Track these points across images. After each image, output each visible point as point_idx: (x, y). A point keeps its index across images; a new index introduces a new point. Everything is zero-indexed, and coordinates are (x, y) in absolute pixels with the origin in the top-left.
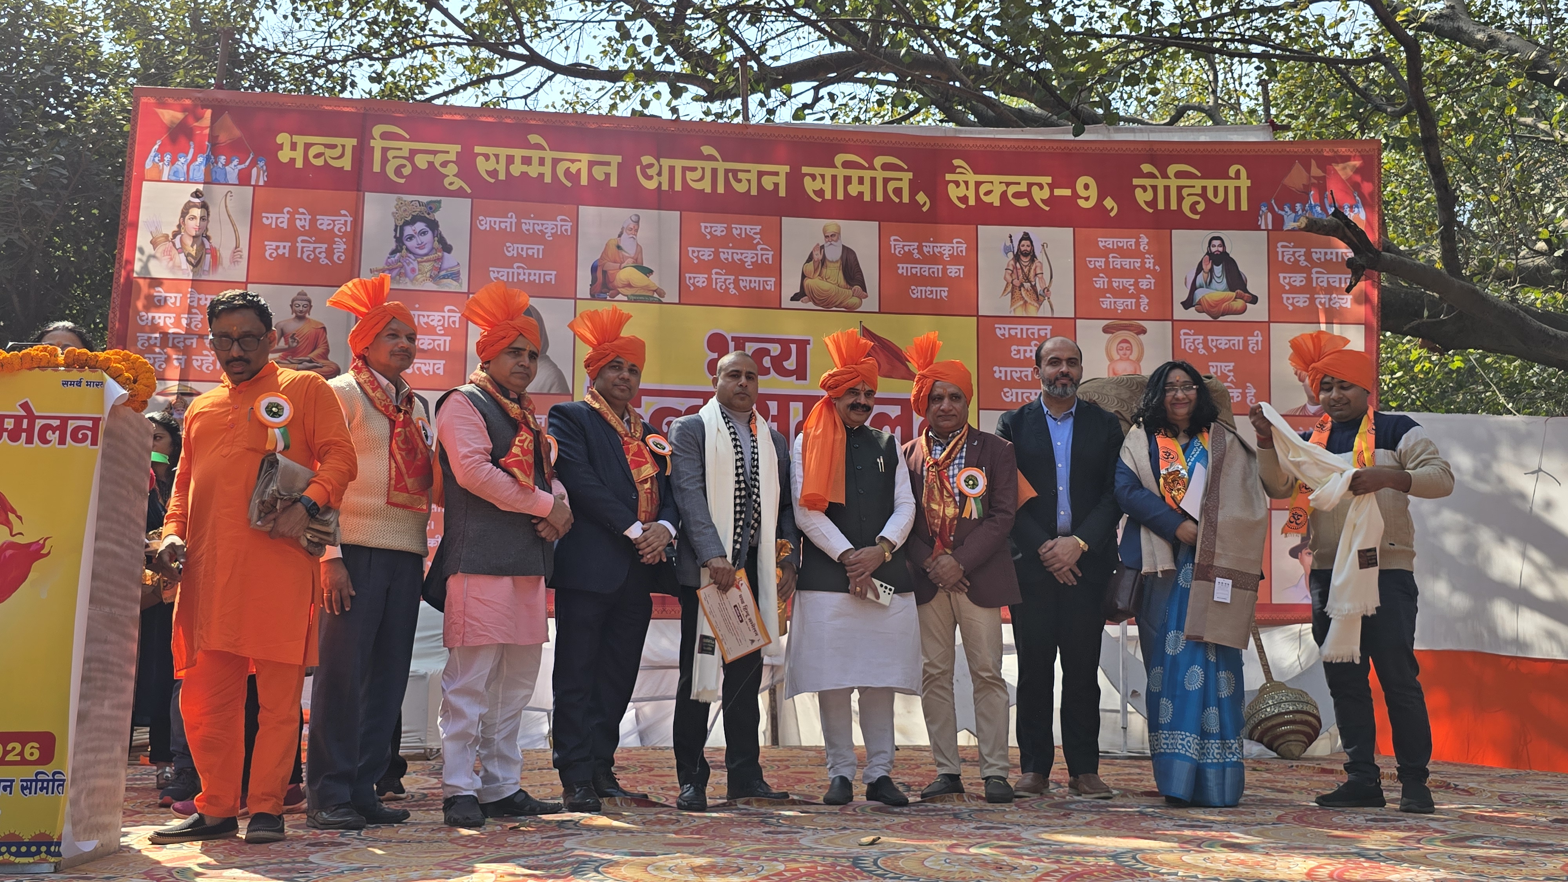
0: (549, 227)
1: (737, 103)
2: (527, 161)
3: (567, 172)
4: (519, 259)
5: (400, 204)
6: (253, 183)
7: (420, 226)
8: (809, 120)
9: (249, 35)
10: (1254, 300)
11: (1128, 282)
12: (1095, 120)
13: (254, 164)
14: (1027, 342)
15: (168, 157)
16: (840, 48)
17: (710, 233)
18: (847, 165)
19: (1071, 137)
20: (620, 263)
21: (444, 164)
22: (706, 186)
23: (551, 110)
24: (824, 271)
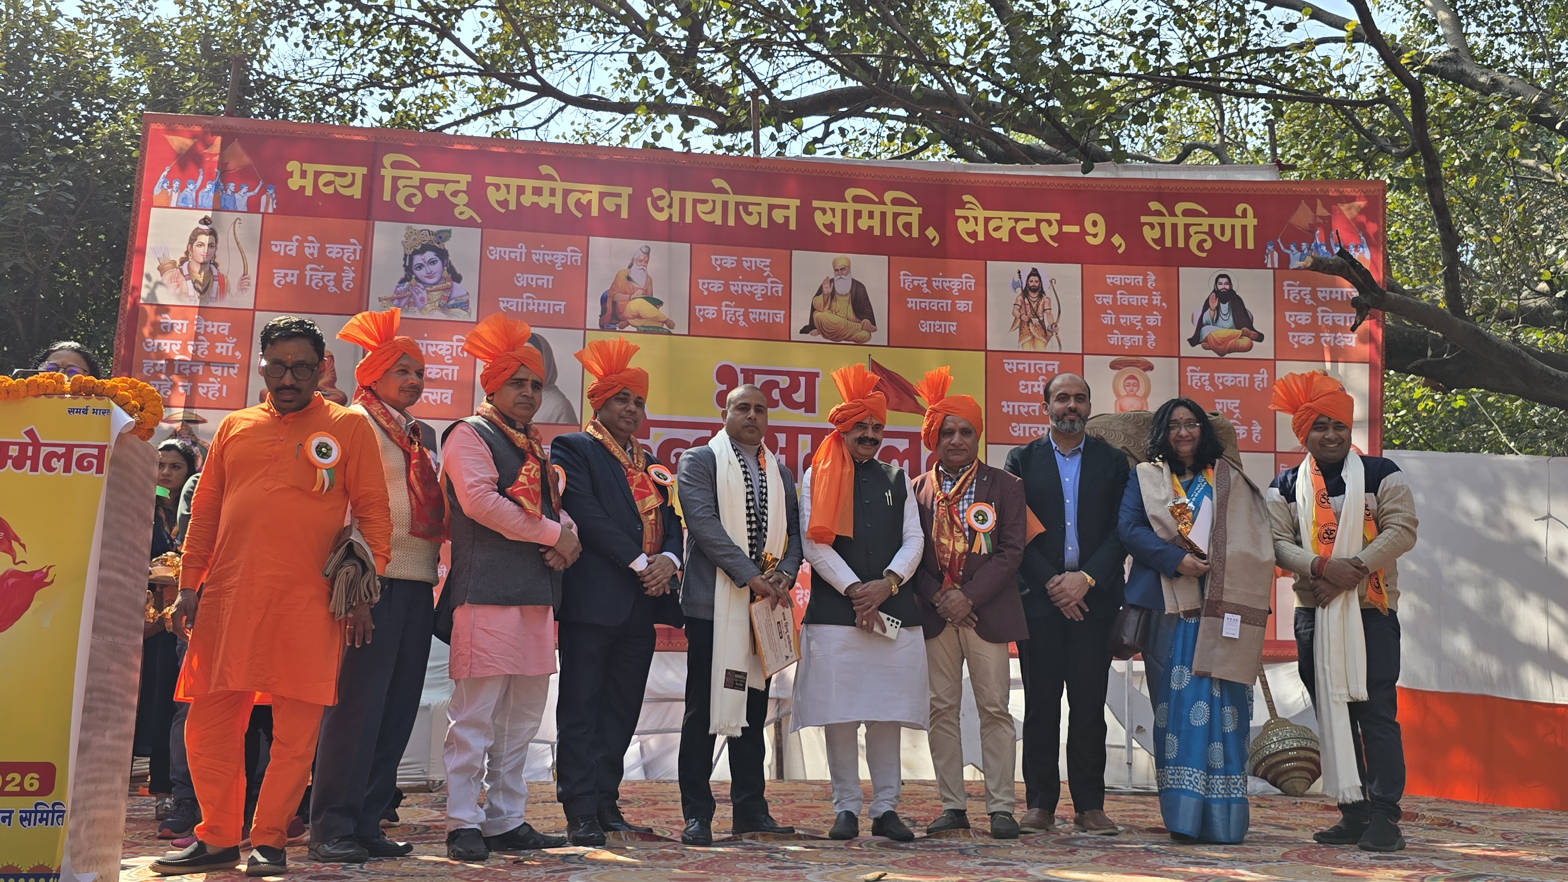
0: (559, 257)
1: (748, 136)
2: (537, 191)
3: (578, 203)
4: (529, 289)
5: (410, 233)
6: (262, 210)
7: (429, 255)
8: (820, 154)
9: (260, 62)
10: (1260, 338)
11: (1135, 319)
12: (1104, 157)
13: (263, 191)
14: (1035, 377)
15: (176, 184)
16: (851, 83)
17: (720, 265)
18: (857, 199)
19: (1080, 174)
20: (630, 295)
21: (455, 194)
22: (716, 218)
23: (562, 140)
24: (834, 304)
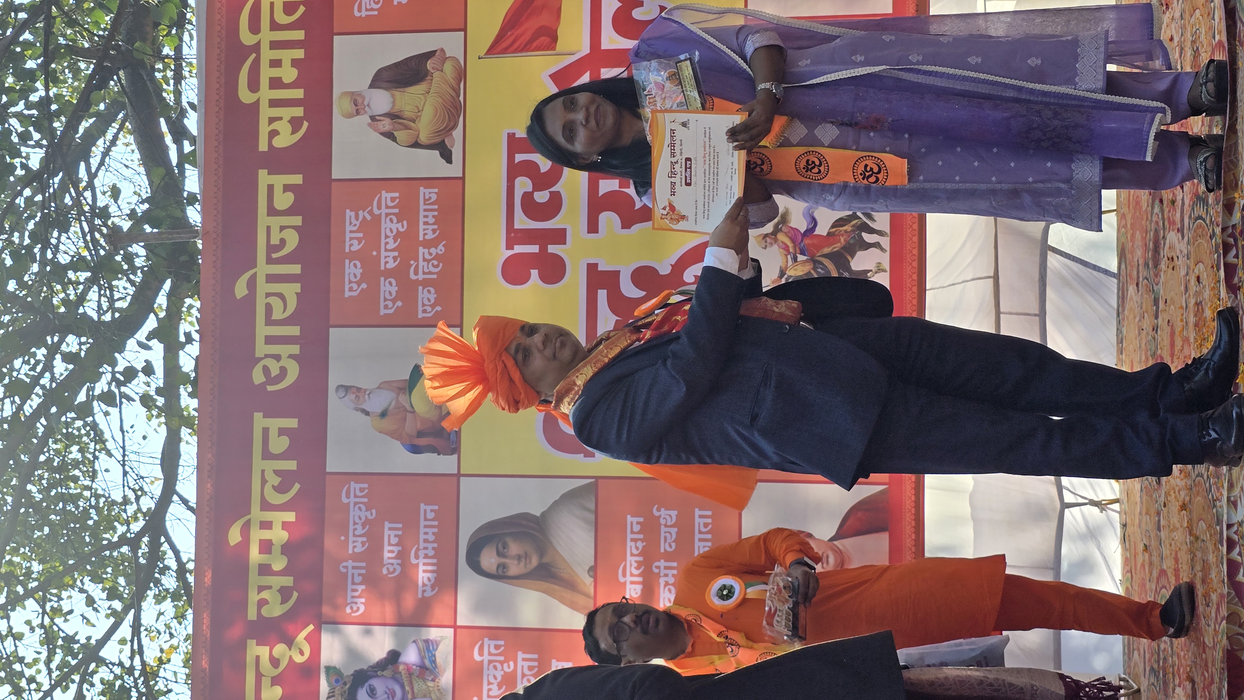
0: (358, 515)
2: (266, 547)
3: (280, 489)
4: (402, 556)
7: (360, 697)
17: (359, 283)
18: (253, 86)
20: (406, 412)
21: (275, 663)
22: (291, 290)
24: (407, 114)
